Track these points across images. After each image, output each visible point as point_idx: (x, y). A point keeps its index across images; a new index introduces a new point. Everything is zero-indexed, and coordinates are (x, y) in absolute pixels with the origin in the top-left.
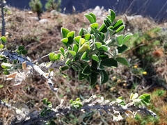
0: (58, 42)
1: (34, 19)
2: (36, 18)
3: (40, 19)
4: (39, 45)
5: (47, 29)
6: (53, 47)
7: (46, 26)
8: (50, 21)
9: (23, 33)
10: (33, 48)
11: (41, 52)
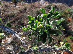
0: (25, 16)
1: (13, 6)
2: (14, 5)
3: (16, 6)
4: (16, 18)
5: (20, 10)
6: (23, 18)
7: (19, 9)
8: (21, 7)
9: (9, 12)
10: (13, 19)
11: (17, 21)
